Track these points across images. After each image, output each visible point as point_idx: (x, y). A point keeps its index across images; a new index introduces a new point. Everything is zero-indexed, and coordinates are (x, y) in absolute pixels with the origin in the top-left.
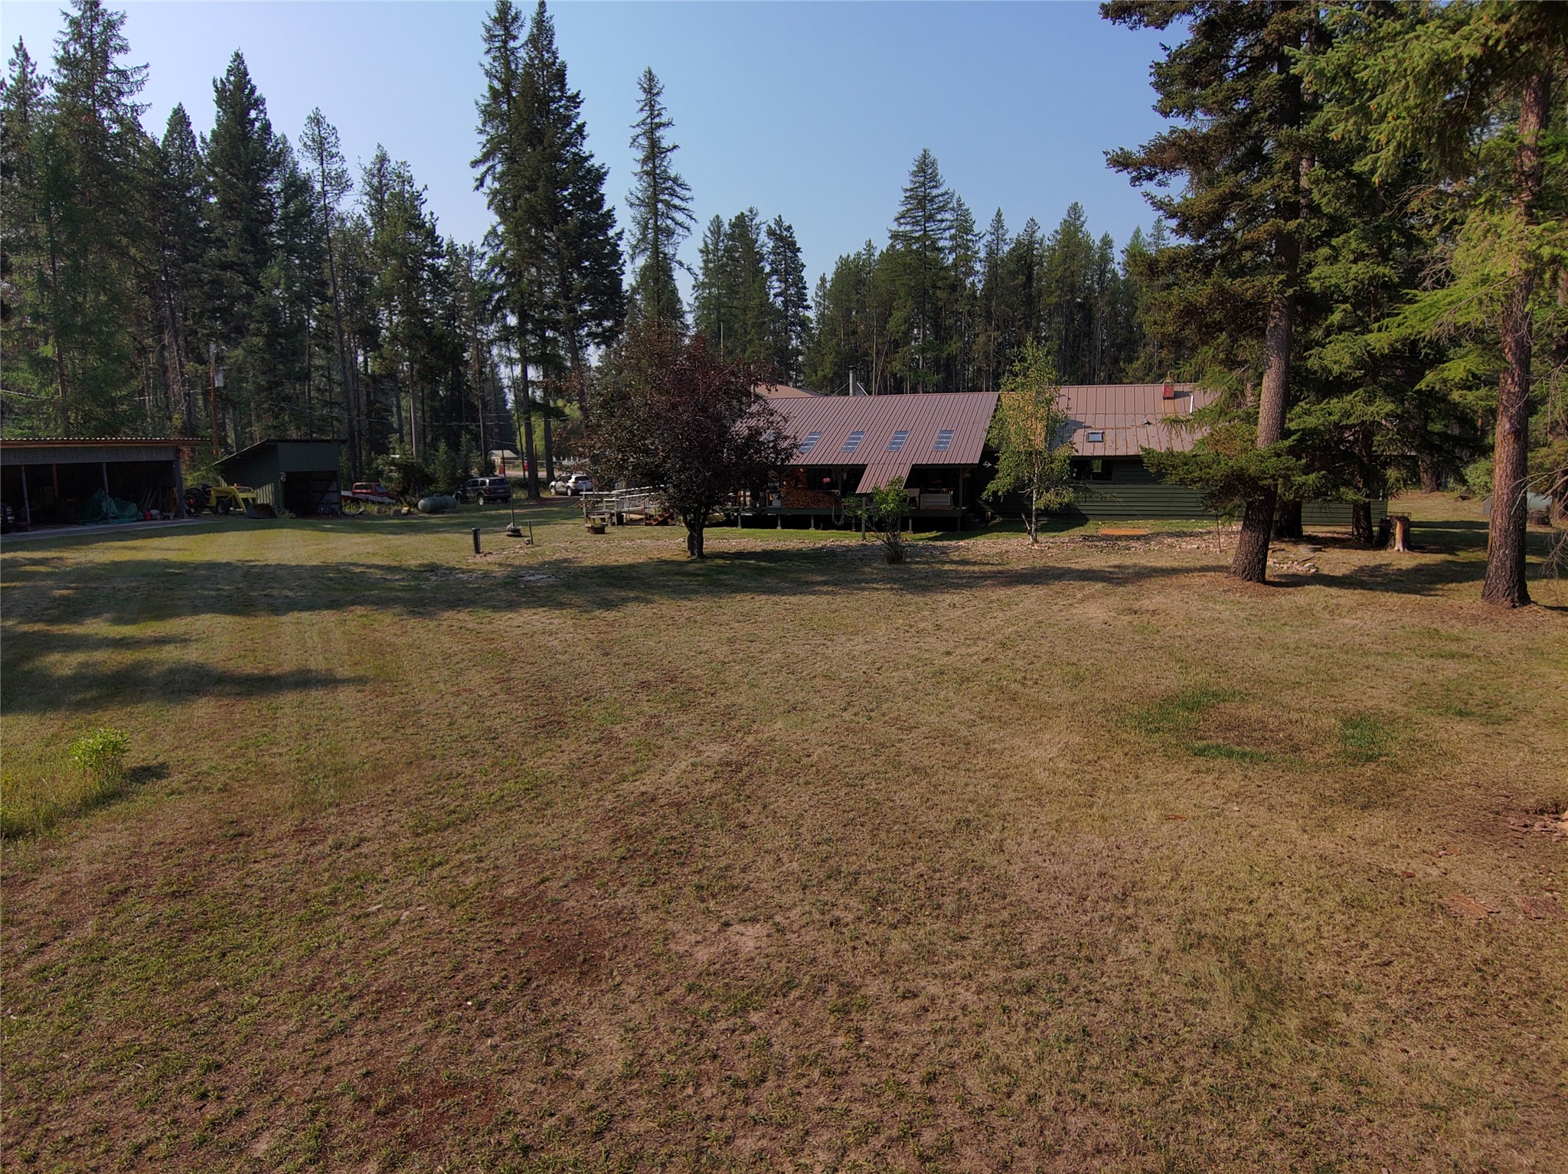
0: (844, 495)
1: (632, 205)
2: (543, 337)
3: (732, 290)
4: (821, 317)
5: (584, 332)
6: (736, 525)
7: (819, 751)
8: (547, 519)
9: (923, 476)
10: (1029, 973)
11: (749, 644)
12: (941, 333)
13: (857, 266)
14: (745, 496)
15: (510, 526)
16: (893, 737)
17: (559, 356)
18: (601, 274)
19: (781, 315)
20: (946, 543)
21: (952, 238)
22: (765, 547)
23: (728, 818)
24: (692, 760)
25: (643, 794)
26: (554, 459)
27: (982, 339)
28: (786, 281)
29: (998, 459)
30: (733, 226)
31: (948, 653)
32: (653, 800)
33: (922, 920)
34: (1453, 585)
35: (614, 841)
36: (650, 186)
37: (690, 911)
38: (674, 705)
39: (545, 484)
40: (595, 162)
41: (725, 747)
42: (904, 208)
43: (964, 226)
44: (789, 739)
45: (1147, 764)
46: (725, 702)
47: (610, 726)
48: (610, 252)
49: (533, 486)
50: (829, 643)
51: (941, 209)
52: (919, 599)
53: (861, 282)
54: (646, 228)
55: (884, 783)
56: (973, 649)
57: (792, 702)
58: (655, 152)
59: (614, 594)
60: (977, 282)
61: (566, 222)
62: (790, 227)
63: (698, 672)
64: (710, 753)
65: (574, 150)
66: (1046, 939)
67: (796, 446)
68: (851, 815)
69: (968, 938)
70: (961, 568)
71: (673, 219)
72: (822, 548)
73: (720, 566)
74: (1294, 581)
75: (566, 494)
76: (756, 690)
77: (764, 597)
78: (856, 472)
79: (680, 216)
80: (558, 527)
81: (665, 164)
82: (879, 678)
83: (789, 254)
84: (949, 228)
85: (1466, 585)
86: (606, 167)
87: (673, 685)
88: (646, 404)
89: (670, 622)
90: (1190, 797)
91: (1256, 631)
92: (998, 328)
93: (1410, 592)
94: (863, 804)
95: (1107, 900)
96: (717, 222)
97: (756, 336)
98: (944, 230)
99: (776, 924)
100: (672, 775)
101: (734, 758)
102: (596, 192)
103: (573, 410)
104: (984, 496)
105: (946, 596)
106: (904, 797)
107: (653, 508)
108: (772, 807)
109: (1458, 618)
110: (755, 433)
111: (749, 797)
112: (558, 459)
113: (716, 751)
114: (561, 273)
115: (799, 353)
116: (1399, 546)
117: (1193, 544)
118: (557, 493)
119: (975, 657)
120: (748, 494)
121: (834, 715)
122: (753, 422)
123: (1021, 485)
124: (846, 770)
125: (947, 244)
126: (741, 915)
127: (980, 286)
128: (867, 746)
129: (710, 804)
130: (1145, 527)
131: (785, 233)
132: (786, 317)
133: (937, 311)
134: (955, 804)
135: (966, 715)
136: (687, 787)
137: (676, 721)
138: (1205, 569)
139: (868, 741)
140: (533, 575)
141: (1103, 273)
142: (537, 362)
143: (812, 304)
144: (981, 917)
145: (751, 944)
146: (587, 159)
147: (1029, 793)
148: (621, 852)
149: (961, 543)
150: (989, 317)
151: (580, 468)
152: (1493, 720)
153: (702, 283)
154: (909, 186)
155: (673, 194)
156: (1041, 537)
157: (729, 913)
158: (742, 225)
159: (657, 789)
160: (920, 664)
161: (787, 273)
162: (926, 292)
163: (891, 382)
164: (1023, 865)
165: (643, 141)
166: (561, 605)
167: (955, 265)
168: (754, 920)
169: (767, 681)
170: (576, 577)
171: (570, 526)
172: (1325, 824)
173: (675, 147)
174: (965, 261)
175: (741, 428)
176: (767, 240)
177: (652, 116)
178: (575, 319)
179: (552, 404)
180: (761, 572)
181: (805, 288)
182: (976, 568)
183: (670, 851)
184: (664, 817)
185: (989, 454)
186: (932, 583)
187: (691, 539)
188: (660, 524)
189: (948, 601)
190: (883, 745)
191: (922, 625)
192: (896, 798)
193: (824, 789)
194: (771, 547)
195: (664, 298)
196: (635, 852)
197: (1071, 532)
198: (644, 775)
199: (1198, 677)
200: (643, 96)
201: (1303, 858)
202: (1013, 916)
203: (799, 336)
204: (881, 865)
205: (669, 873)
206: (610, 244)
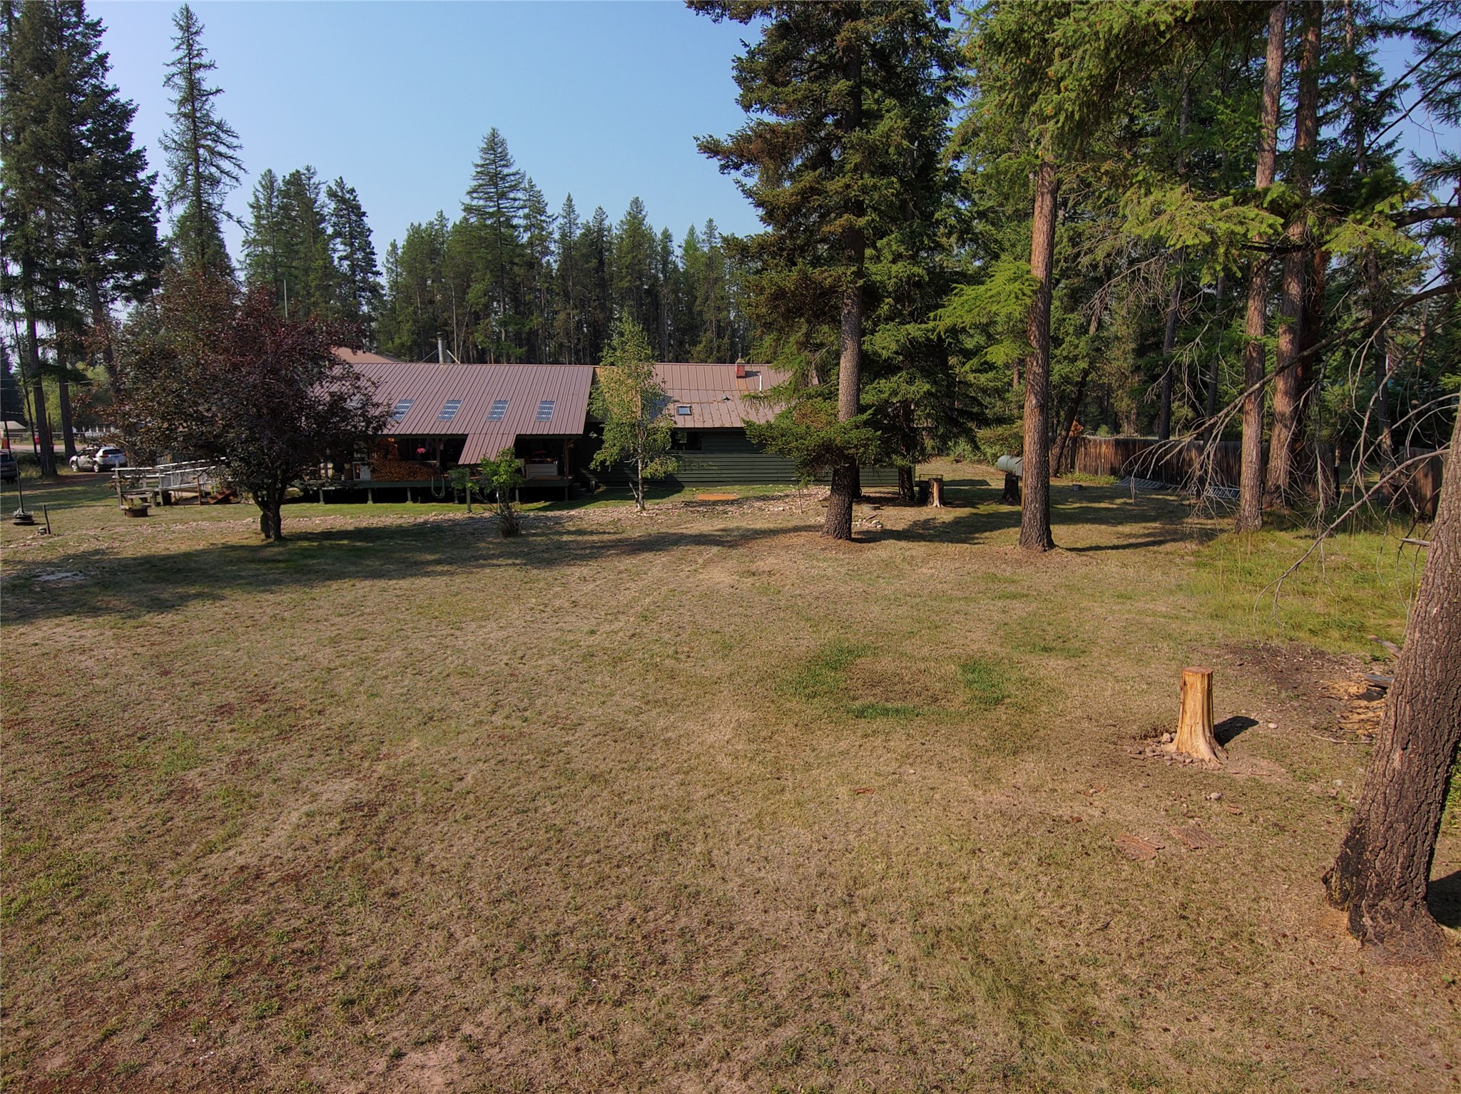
0: (445, 468)
1: (167, 148)
2: (55, 289)
3: (290, 250)
4: (394, 285)
5: (109, 284)
6: (318, 501)
7: (473, 771)
8: (69, 501)
9: (527, 446)
10: (789, 1032)
11: (359, 643)
12: (521, 307)
13: (430, 235)
14: (326, 469)
15: (19, 512)
16: (558, 740)
17: (78, 311)
18: (130, 220)
19: (349, 279)
20: (557, 513)
21: (526, 217)
22: (357, 525)
23: (370, 886)
24: (305, 809)
25: (242, 869)
26: (75, 431)
27: (562, 316)
28: (352, 245)
29: (603, 429)
30: (287, 183)
31: (593, 632)
32: (257, 877)
33: (649, 983)
34: (987, 534)
35: (209, 952)
36: (189, 129)
37: (340, 1043)
38: (267, 733)
39: (64, 460)
40: (122, 97)
41: (349, 784)
42: (475, 183)
43: (537, 207)
44: (432, 760)
45: (819, 733)
46: (338, 720)
47: (181, 773)
48: (141, 197)
49: (48, 462)
50: (458, 633)
51: (513, 188)
52: (546, 574)
53: (434, 253)
54: (184, 173)
55: (560, 803)
56: (616, 626)
57: (426, 710)
58: (194, 94)
59: (167, 593)
60: (553, 261)
61: (82, 160)
62: (352, 191)
63: (297, 684)
64: (329, 795)
65: (93, 81)
66: (791, 975)
67: (390, 414)
68: (531, 852)
69: (707, 997)
70: (580, 538)
71: (218, 167)
72: (426, 523)
73: (306, 549)
74: (871, 537)
75: (92, 470)
76: (377, 700)
77: (368, 583)
78: (456, 443)
79: (226, 165)
80: (83, 511)
81: (207, 107)
82: (524, 669)
83: (354, 218)
84: (523, 207)
85: (996, 533)
86: (135, 103)
87: (264, 707)
88: (198, 364)
89: (249, 623)
90: (868, 765)
91: (859, 586)
92: (576, 307)
93: (958, 542)
94: (542, 836)
95: (835, 907)
96: (269, 177)
97: (320, 300)
98: (518, 209)
99: (468, 1038)
100: (280, 834)
101: (364, 797)
102: (123, 130)
103: (98, 373)
104: (592, 466)
105: (574, 569)
106: (589, 816)
107: (211, 485)
108: (427, 859)
109: (1006, 562)
110: (338, 399)
111: (393, 850)
112: (79, 429)
113: (338, 791)
114: (78, 217)
115: (370, 319)
116: (936, 502)
117: (777, 507)
118: (80, 469)
119: (621, 634)
120: (330, 465)
121: (481, 722)
122: (335, 388)
123: (626, 454)
124: (511, 791)
125: (522, 222)
126: (415, 1033)
127: (555, 266)
128: (530, 757)
129: (341, 869)
130: (733, 492)
131: (348, 196)
132: (354, 282)
133: (516, 286)
134: (646, 815)
135: (629, 703)
136: (304, 848)
137: (274, 755)
138: (796, 529)
139: (530, 750)
140: (53, 573)
141: (665, 263)
142: (47, 318)
143: (383, 270)
144: (714, 962)
145: (439, 1080)
146: (110, 93)
147: (719, 786)
148: (221, 967)
149: (572, 512)
150: (567, 295)
151: (112, 438)
152: (1072, 652)
153: (254, 240)
154: (480, 162)
155: (217, 140)
156: (648, 504)
157: (397, 1034)
158: (298, 184)
159: (261, 859)
160: (564, 647)
161: (352, 236)
162: (503, 267)
163: (473, 353)
164: (740, 881)
165: (180, 81)
166: (95, 611)
167: (530, 243)
168: (435, 1039)
169: (390, 687)
170: (113, 572)
171: (99, 509)
172: (990, 776)
173: (218, 91)
174: (541, 240)
175: (321, 392)
176: (327, 201)
177: (189, 55)
178: (96, 269)
179: (69, 366)
180: (359, 554)
181: (374, 254)
182: (595, 538)
183: (294, 951)
184: (278, 900)
185: (593, 424)
186: (555, 555)
187: (265, 520)
188: (219, 502)
189: (577, 575)
190: (548, 753)
191: (557, 603)
192: (578, 819)
193: (491, 822)
194: (364, 524)
195: (209, 251)
196: (242, 963)
197: (672, 498)
198: (239, 840)
199: (830, 634)
200: (180, 34)
201: (987, 817)
202: (748, 952)
203: (369, 303)
204: (582, 916)
205: (299, 987)
206: (140, 188)
